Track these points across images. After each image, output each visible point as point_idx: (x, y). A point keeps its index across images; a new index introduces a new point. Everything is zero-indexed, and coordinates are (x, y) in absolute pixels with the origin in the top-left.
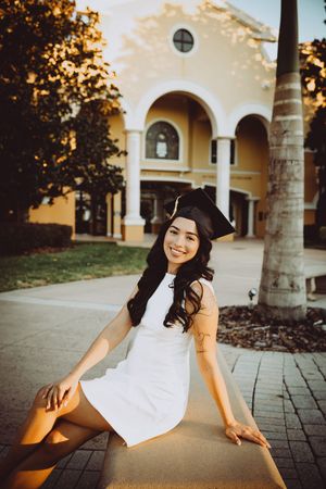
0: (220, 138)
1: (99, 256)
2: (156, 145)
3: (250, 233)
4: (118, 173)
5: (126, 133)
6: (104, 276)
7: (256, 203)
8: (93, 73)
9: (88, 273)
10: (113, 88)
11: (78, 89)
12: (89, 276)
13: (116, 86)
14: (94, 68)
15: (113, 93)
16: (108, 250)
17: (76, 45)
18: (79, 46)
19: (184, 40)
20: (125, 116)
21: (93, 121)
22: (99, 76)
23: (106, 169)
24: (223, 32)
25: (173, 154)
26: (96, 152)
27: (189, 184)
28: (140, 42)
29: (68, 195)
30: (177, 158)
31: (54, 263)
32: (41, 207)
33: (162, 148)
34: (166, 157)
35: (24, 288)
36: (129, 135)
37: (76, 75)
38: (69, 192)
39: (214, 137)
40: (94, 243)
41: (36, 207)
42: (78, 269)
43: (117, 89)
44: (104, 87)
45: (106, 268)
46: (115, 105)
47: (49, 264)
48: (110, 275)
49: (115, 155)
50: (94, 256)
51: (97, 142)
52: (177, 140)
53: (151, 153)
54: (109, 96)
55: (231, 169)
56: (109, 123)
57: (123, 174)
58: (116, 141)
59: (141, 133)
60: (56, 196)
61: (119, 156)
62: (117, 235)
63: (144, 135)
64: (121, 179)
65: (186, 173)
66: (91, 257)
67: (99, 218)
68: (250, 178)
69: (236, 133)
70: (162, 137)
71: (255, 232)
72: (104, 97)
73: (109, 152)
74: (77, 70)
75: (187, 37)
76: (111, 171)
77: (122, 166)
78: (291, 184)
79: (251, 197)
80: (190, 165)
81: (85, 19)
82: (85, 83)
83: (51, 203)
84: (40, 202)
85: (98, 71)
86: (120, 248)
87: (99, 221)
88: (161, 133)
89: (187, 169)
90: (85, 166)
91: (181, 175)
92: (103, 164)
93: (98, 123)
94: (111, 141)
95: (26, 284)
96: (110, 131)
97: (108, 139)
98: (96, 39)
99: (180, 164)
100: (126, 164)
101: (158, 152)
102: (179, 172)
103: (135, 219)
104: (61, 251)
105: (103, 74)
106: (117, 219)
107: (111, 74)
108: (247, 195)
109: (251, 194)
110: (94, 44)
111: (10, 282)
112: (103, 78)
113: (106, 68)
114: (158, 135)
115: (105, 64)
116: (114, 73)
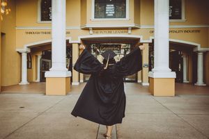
2: (106, 6)
3: (200, 82)
7: (205, 54)
25: (121, 13)
33: (110, 9)
34: (114, 16)
65: (133, 29)
68: (198, 31)
71: (204, 81)
79: (199, 48)
89: (133, 26)
91: (130, 31)
99: (128, 20)
102: (127, 28)
108: (196, 46)
109: (199, 46)
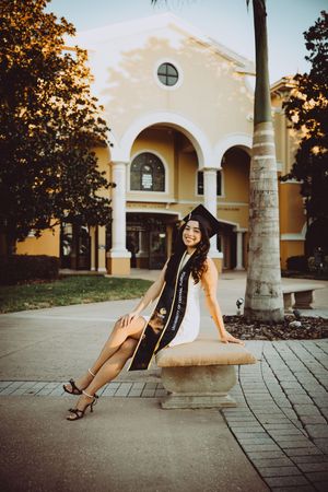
0: (206, 169)
2: (142, 176)
3: (240, 266)
4: (106, 205)
5: (111, 165)
6: (102, 301)
7: (244, 234)
8: (80, 107)
10: (100, 121)
11: (66, 123)
13: (103, 119)
14: (83, 103)
15: (100, 126)
18: (68, 82)
19: (168, 74)
20: (111, 148)
22: (86, 110)
23: (95, 201)
24: (207, 66)
25: (159, 186)
26: (85, 184)
27: (177, 216)
28: (126, 75)
29: (54, 227)
30: (163, 190)
32: (27, 240)
33: (147, 180)
34: (152, 189)
35: (31, 309)
36: (114, 167)
37: (64, 109)
38: (56, 224)
39: (200, 168)
41: (22, 240)
43: (104, 123)
44: (92, 121)
46: (102, 138)
48: (107, 299)
49: (103, 187)
52: (163, 171)
53: (136, 185)
54: (96, 129)
55: (218, 200)
56: (97, 155)
58: (104, 173)
59: (126, 165)
60: (43, 229)
61: (107, 188)
62: (102, 269)
63: (129, 166)
64: (110, 210)
65: (172, 204)
67: (81, 252)
68: (237, 209)
69: (222, 164)
70: (147, 168)
71: (243, 265)
72: (91, 131)
73: (97, 184)
74: (66, 105)
75: (171, 71)
76: (99, 203)
77: (109, 198)
78: (268, 210)
79: (239, 229)
80: (176, 197)
81: (74, 57)
82: (73, 117)
83: (37, 235)
84: (26, 235)
85: (85, 106)
86: (109, 279)
87: (82, 255)
88: (146, 164)
89: (173, 201)
90: (74, 198)
91: (167, 207)
92: (91, 195)
93: (85, 157)
94: (98, 173)
95: (33, 306)
96: (98, 163)
97: (95, 171)
98: (83, 75)
99: (166, 196)
100: (111, 196)
101: (143, 184)
102: (165, 204)
103: (120, 252)
105: (91, 109)
106: (102, 252)
108: (235, 226)
109: (238, 225)
110: (82, 80)
111: (19, 304)
112: (91, 112)
113: (94, 102)
114: (142, 166)
115: (93, 99)
116: (102, 107)
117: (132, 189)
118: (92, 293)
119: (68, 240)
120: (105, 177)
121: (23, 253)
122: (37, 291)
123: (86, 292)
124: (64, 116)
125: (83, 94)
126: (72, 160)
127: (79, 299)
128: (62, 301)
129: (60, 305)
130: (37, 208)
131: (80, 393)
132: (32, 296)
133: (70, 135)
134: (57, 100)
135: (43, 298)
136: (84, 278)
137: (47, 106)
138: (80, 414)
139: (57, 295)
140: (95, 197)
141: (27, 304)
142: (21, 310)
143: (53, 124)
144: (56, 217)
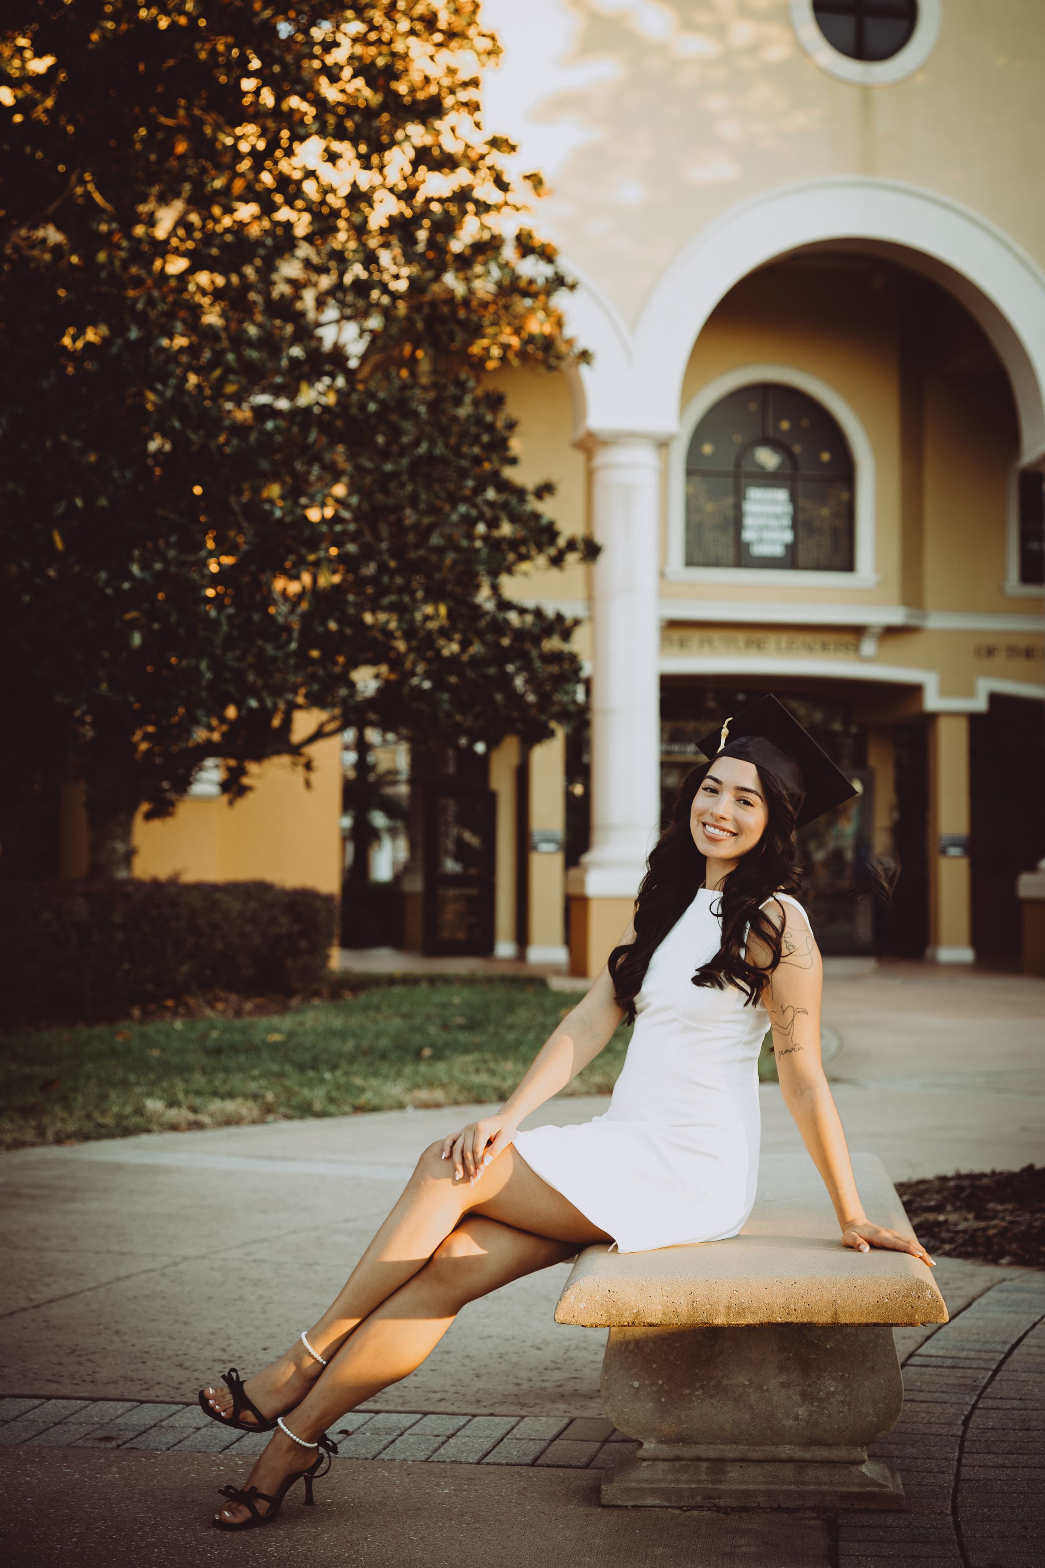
1: (471, 1026)
4: (553, 644)
5: (589, 447)
8: (435, 185)
9: (430, 1084)
10: (527, 244)
11: (370, 259)
12: (439, 1095)
13: (541, 236)
14: (446, 162)
15: (530, 269)
16: (510, 1008)
17: (363, 69)
21: (434, 407)
22: (463, 196)
23: (500, 627)
26: (452, 544)
27: (915, 691)
29: (315, 751)
30: (848, 566)
31: (276, 1046)
32: (184, 809)
33: (770, 518)
34: (791, 560)
35: (174, 1128)
36: (602, 458)
37: (358, 197)
38: (319, 735)
40: (433, 980)
42: (384, 1068)
43: (547, 255)
44: (488, 246)
45: (509, 1066)
46: (537, 325)
47: (253, 1049)
49: (541, 560)
50: (445, 1027)
51: (454, 500)
52: (845, 469)
53: (714, 539)
54: (510, 285)
56: (512, 409)
57: (579, 643)
58: (545, 490)
60: (259, 757)
61: (557, 561)
62: (548, 950)
63: (678, 452)
65: (891, 632)
66: (433, 1030)
67: (451, 866)
70: (768, 459)
73: (514, 544)
74: (366, 179)
76: (519, 635)
77: (570, 611)
82: (400, 230)
83: (233, 787)
84: (183, 784)
85: (462, 177)
87: (453, 880)
88: (762, 440)
89: (896, 617)
90: (402, 610)
91: (869, 647)
92: (484, 597)
93: (464, 411)
94: (520, 493)
95: (181, 1114)
96: (516, 445)
97: (504, 486)
99: (862, 593)
100: (590, 598)
101: (748, 535)
102: (857, 631)
104: (284, 1009)
105: (486, 192)
106: (547, 868)
107: (521, 191)
110: (445, 57)
111: (117, 1105)
112: (483, 208)
113: (496, 158)
114: (747, 449)
115: (495, 143)
116: (535, 180)
117: (690, 562)
118: (461, 1063)
119: (391, 808)
120: (547, 509)
121: (163, 872)
122: (217, 1051)
123: (438, 1056)
124: (360, 230)
125: (451, 119)
126: (395, 433)
127: (395, 1090)
128: (317, 1096)
129: (305, 1111)
130: (217, 665)
131: (266, 1424)
132: (184, 1070)
133: (388, 313)
134: (332, 157)
135: (236, 1080)
136: (440, 996)
137: (284, 182)
138: (262, 1506)
139: (302, 1068)
140: (505, 605)
141: (154, 1105)
142: (124, 1130)
143: (307, 264)
144: (316, 701)
